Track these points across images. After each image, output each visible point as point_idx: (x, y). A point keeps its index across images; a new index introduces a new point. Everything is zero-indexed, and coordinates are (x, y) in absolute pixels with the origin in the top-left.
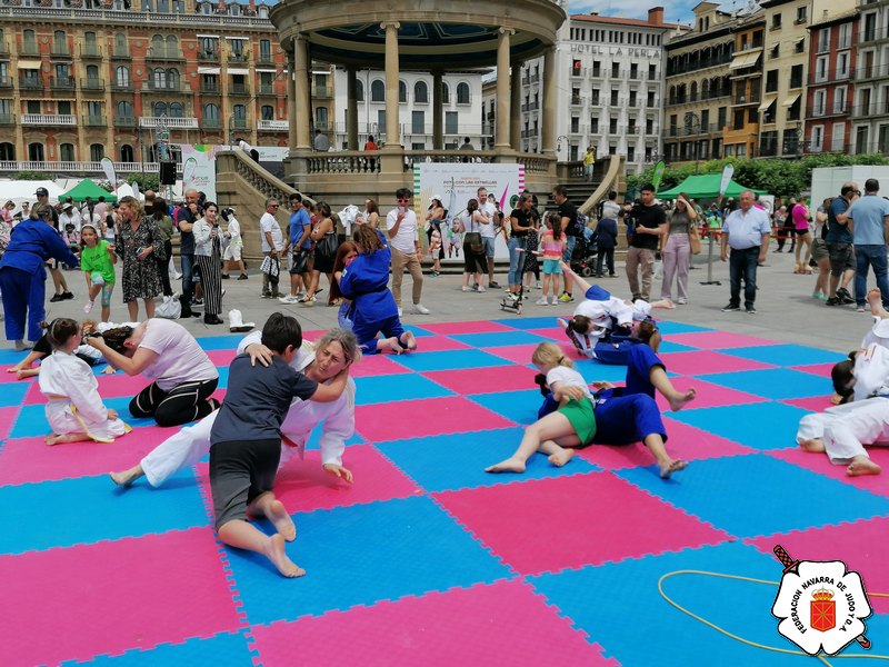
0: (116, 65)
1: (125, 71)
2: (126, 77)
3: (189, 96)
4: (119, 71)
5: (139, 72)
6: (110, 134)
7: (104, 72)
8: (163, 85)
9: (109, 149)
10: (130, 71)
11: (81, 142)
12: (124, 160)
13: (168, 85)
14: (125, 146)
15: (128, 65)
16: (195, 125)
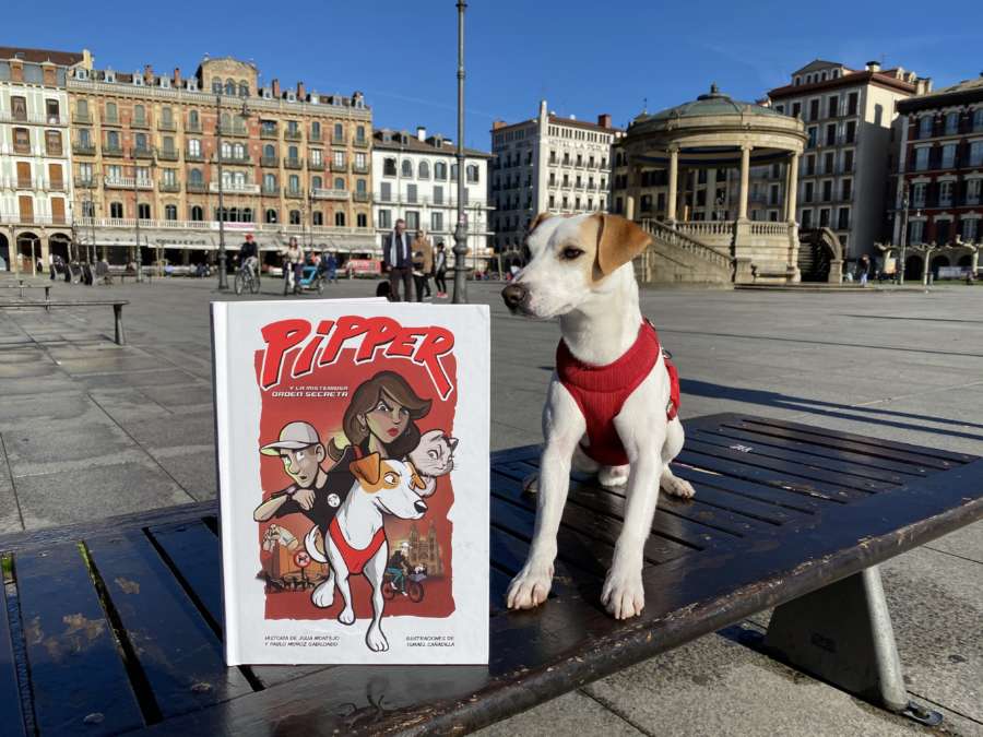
0: (189, 136)
1: (197, 143)
2: (197, 148)
3: (252, 166)
4: (191, 142)
5: (209, 144)
6: (182, 195)
7: (178, 143)
8: (229, 156)
9: (182, 211)
10: (201, 143)
11: (159, 203)
12: (194, 219)
13: (233, 156)
14: (194, 209)
15: (199, 137)
16: (257, 190)
